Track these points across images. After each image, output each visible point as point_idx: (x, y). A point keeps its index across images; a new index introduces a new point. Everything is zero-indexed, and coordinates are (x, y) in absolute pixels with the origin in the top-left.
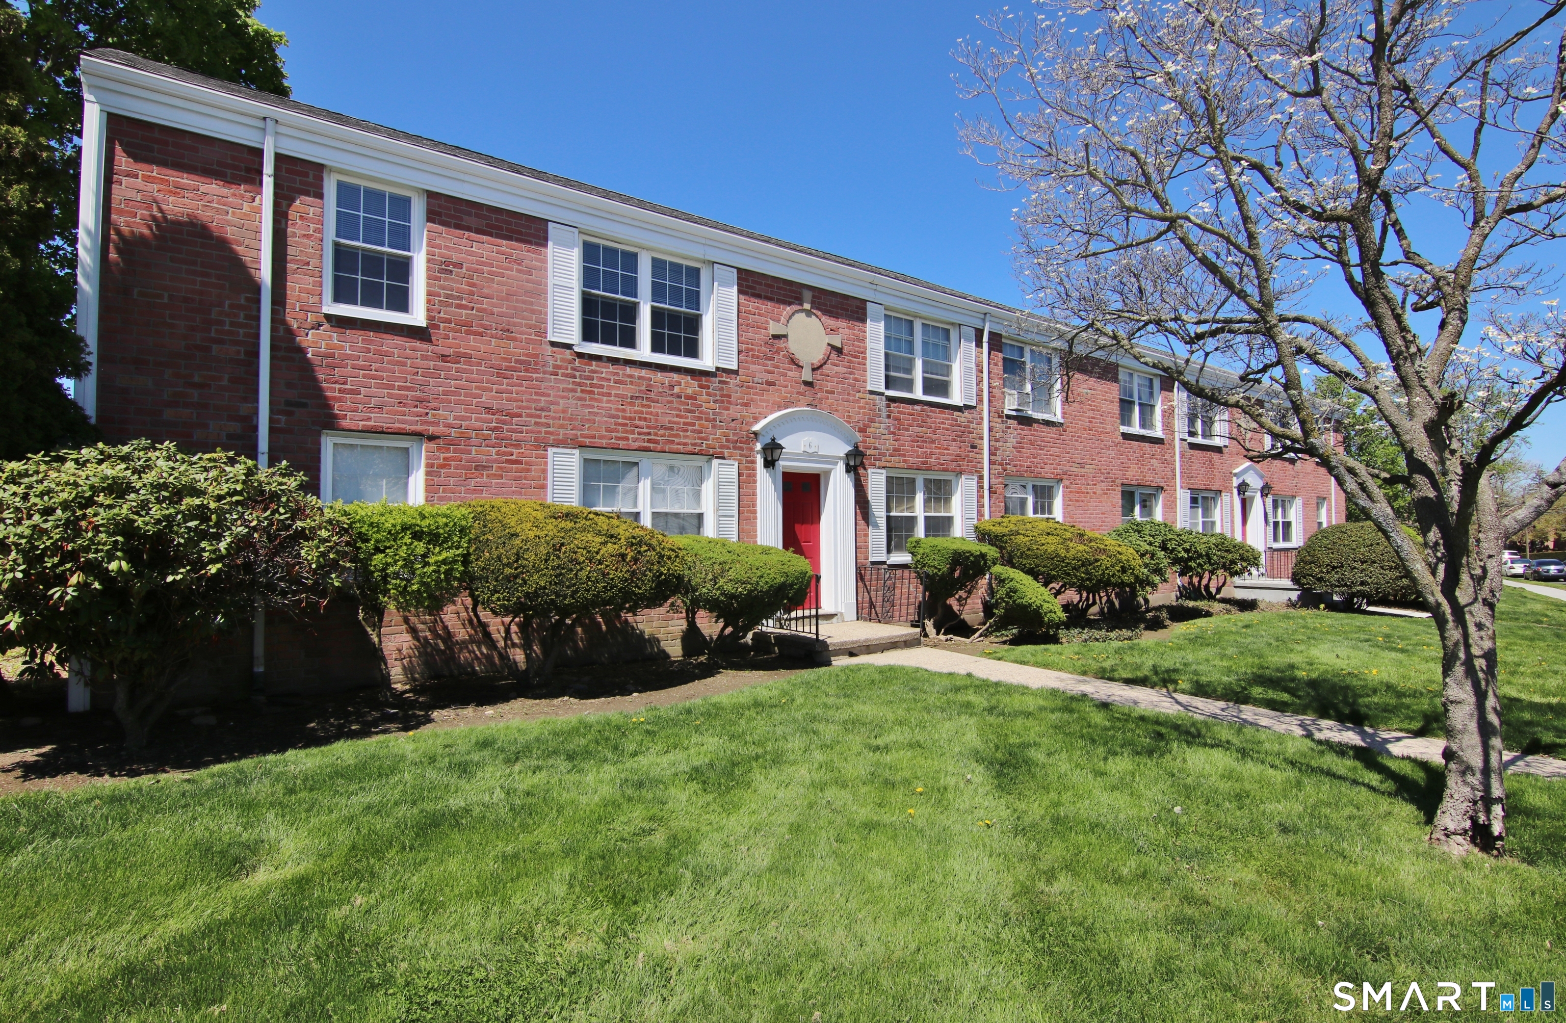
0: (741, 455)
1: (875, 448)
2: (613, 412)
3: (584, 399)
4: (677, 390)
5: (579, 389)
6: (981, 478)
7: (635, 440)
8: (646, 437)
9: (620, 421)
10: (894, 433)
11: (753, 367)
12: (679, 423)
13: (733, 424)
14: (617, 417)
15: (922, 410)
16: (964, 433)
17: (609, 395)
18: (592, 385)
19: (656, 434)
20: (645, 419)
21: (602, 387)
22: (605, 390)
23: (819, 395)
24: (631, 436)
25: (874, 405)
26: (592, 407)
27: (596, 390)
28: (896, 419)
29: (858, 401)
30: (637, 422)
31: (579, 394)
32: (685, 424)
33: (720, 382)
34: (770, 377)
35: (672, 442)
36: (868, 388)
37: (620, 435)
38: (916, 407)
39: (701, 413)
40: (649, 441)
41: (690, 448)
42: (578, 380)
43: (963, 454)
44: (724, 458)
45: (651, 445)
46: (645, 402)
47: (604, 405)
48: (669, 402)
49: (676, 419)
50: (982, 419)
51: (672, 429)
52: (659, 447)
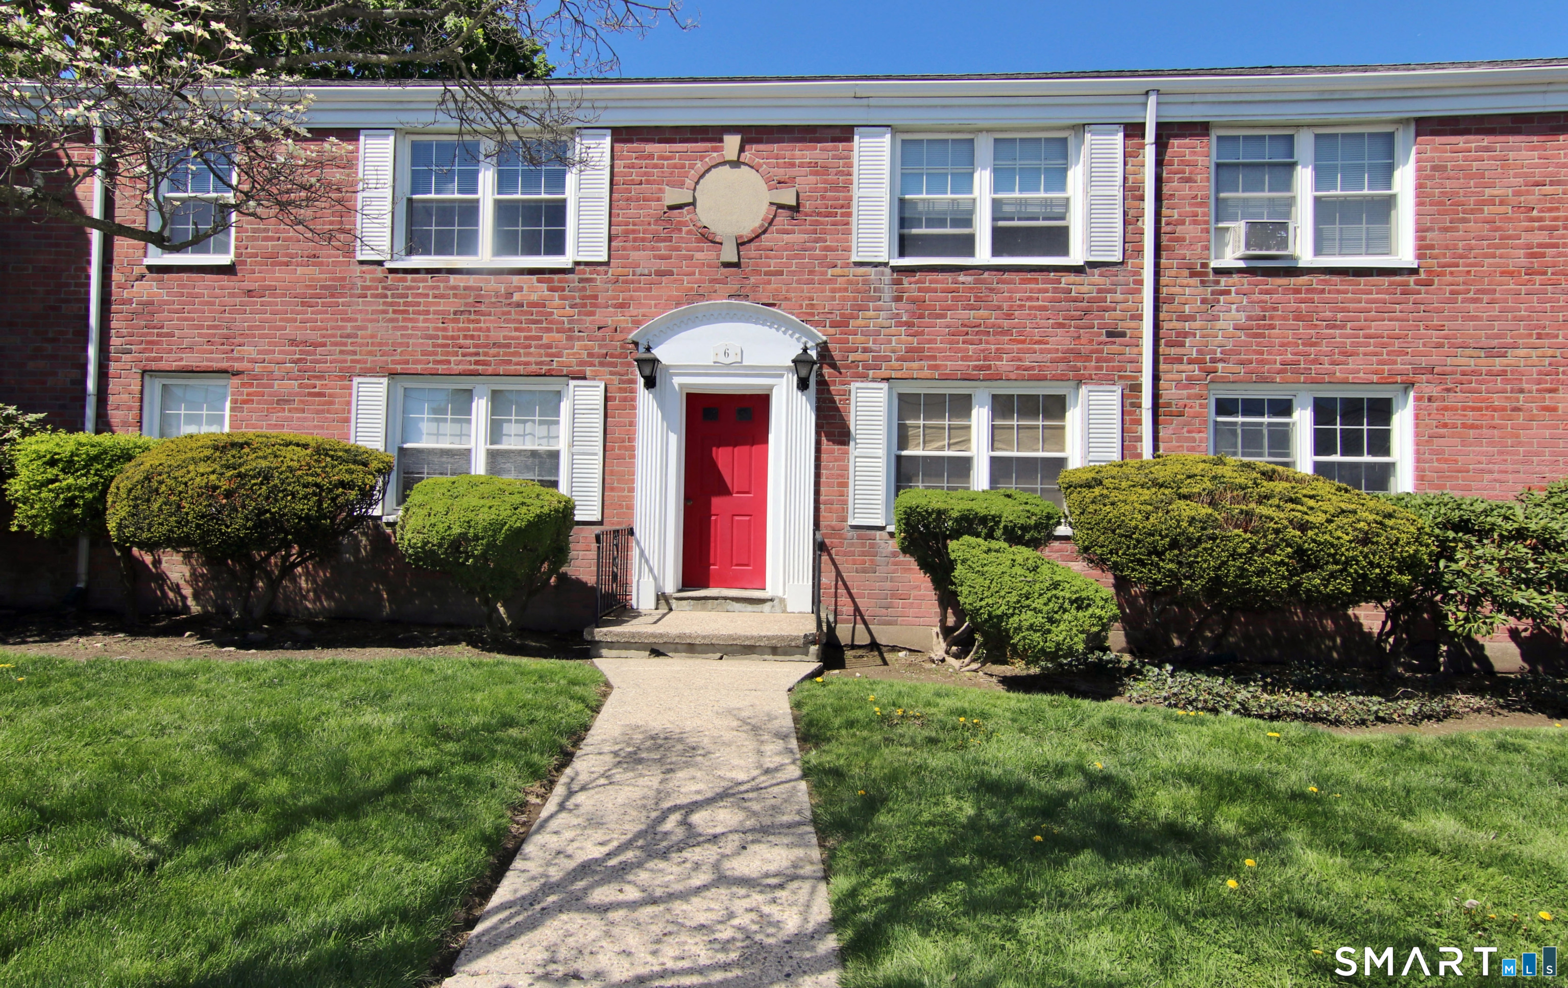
0: (611, 373)
1: (865, 350)
2: (431, 332)
3: (397, 320)
4: (516, 297)
5: (391, 309)
6: (1136, 388)
7: (458, 363)
8: (473, 359)
9: (440, 341)
10: (909, 324)
11: (634, 255)
12: (518, 338)
13: (599, 334)
14: (437, 337)
15: (976, 282)
16: (1087, 312)
17: (427, 312)
18: (406, 304)
19: (486, 354)
20: (472, 337)
21: (418, 304)
22: (421, 308)
23: (753, 279)
24: (453, 359)
25: (865, 282)
26: (406, 328)
27: (411, 309)
28: (913, 301)
29: (830, 281)
30: (461, 341)
31: (391, 315)
32: (526, 338)
33: (581, 281)
34: (663, 265)
35: (509, 362)
36: (855, 258)
37: (439, 358)
38: (962, 278)
39: (551, 322)
40: (477, 363)
41: (534, 368)
42: (389, 300)
43: (1085, 349)
44: (584, 378)
45: (480, 367)
46: (472, 317)
47: (421, 325)
48: (504, 313)
49: (514, 334)
50: (1140, 282)
51: (508, 346)
52: (490, 369)
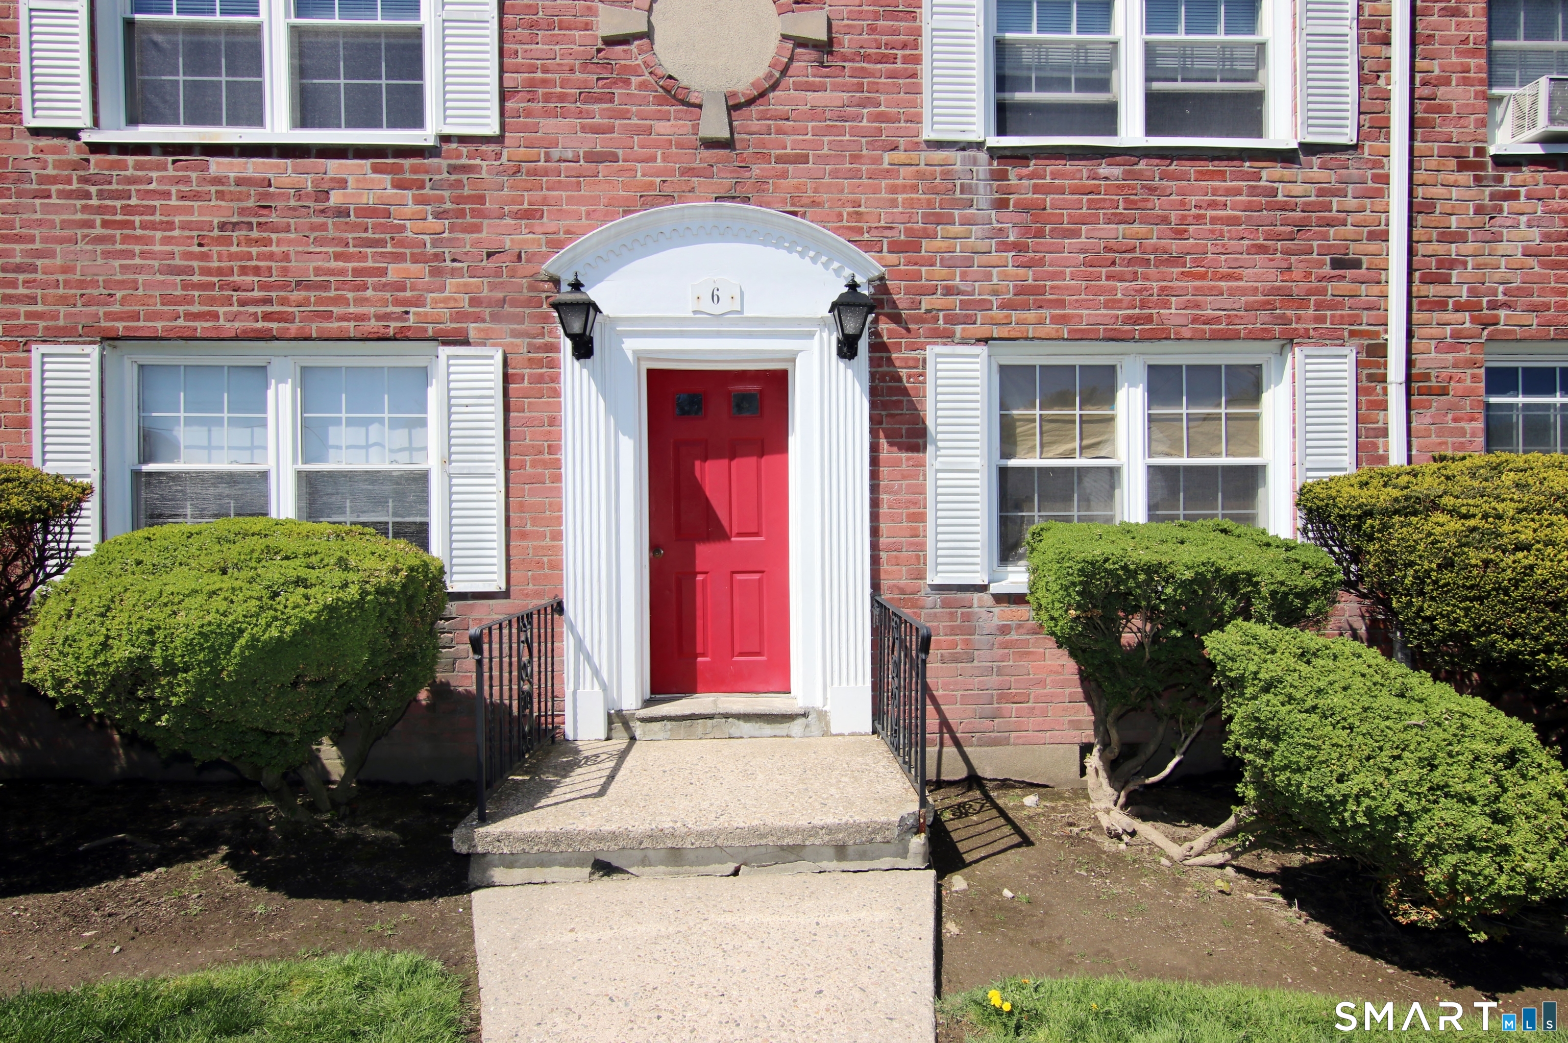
0: (515, 334)
1: (949, 291)
2: (178, 262)
3: (111, 239)
4: (336, 198)
5: (98, 219)
6: (1378, 351)
7: (235, 317)
8: (260, 310)
9: (196, 278)
10: (1019, 247)
11: (548, 125)
12: (342, 272)
13: (491, 264)
14: (190, 271)
15: (1128, 176)
16: (1301, 226)
17: (170, 226)
18: (126, 210)
19: (284, 301)
20: (257, 271)
21: (152, 210)
22: (157, 218)
23: (756, 170)
24: (221, 310)
25: (948, 176)
26: (131, 254)
27: (137, 219)
28: (1024, 207)
29: (887, 173)
30: (236, 278)
31: (99, 231)
32: (357, 272)
33: (452, 169)
34: (599, 143)
35: (328, 316)
36: (928, 134)
37: (196, 308)
38: (1104, 170)
39: (402, 243)
40: (267, 317)
41: (373, 325)
42: (94, 202)
43: (1298, 288)
44: (466, 343)
45: (274, 325)
46: (255, 234)
47: (157, 248)
48: (313, 228)
49: (333, 264)
50: (1385, 179)
51: (325, 286)
52: (293, 328)
